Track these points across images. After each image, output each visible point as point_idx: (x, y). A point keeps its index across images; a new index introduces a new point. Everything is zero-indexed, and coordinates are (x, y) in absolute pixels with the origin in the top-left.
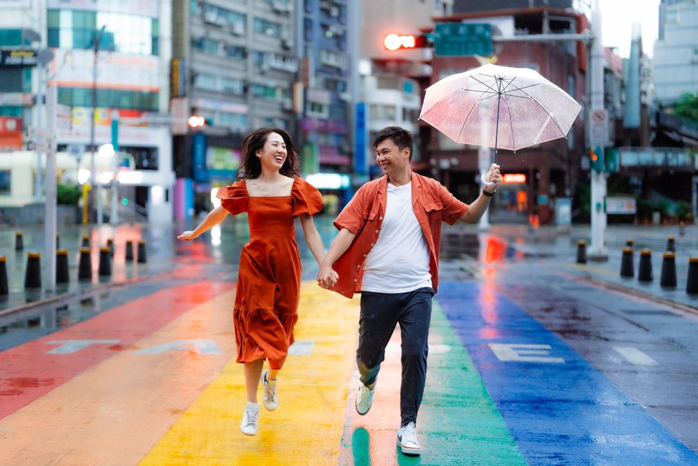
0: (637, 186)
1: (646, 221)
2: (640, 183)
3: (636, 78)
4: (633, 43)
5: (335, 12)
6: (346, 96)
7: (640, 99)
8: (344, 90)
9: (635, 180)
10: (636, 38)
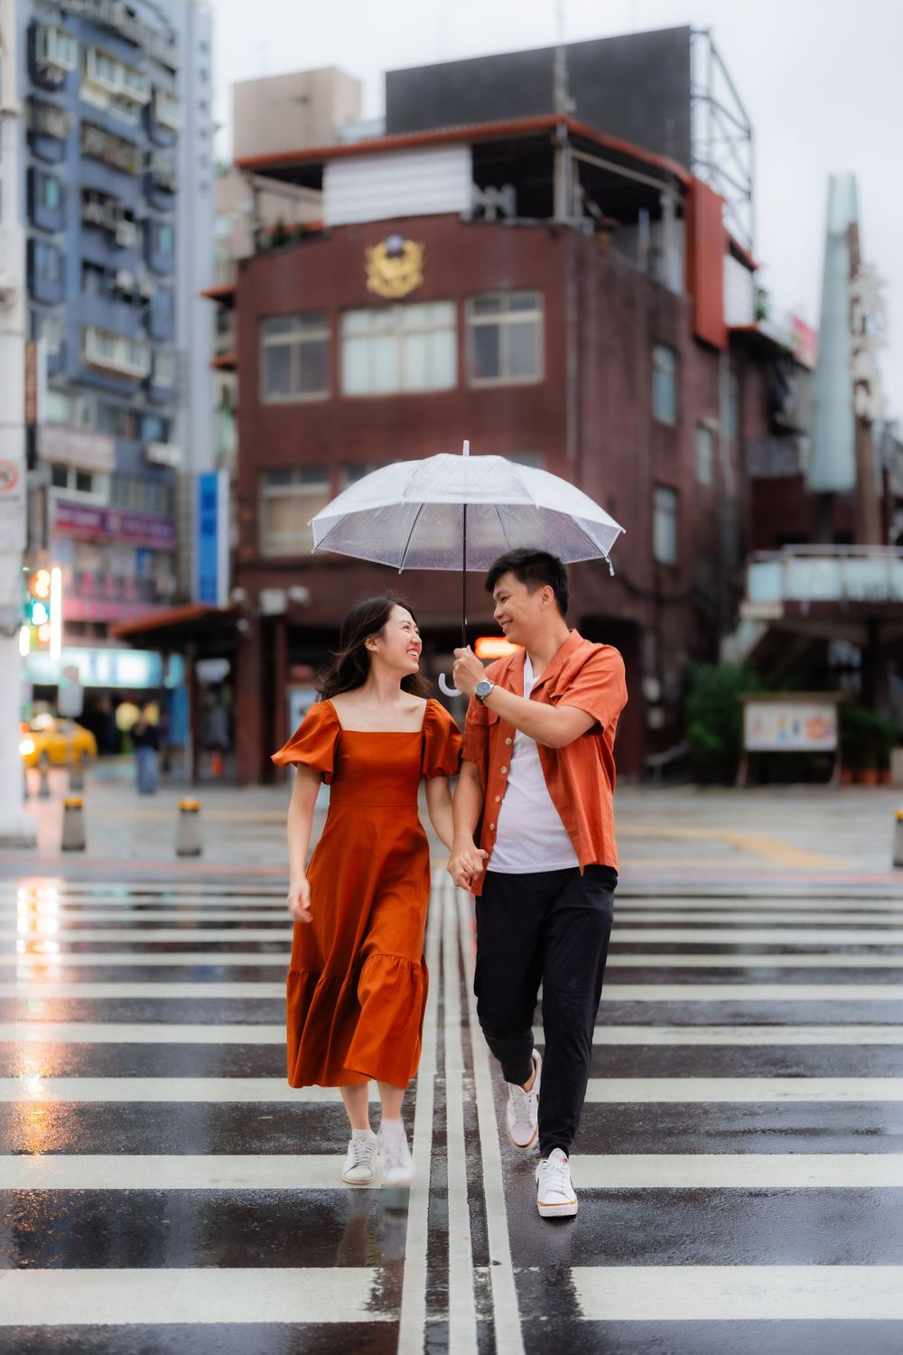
0: (848, 669)
1: (871, 775)
2: (856, 659)
3: (842, 343)
4: (832, 240)
5: (128, 235)
6: (168, 454)
7: (853, 405)
8: (164, 437)
9: (843, 651)
10: (840, 226)
